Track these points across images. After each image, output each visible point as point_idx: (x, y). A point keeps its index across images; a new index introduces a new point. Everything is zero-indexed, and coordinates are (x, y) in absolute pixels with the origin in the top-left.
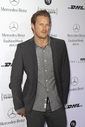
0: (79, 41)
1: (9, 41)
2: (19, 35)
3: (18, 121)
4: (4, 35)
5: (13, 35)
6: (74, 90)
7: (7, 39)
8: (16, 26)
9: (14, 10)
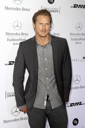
0: (81, 39)
1: (13, 40)
2: (23, 34)
3: (22, 119)
4: (8, 34)
5: (17, 34)
6: (76, 88)
7: (11, 38)
8: (19, 25)
9: (17, 9)
